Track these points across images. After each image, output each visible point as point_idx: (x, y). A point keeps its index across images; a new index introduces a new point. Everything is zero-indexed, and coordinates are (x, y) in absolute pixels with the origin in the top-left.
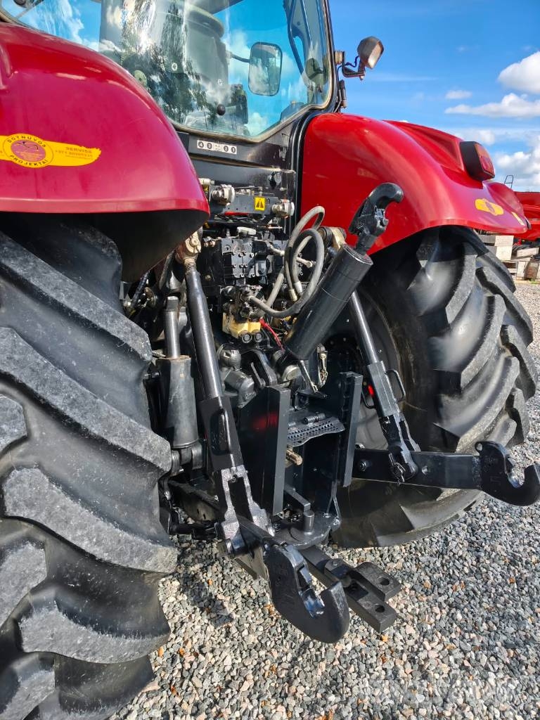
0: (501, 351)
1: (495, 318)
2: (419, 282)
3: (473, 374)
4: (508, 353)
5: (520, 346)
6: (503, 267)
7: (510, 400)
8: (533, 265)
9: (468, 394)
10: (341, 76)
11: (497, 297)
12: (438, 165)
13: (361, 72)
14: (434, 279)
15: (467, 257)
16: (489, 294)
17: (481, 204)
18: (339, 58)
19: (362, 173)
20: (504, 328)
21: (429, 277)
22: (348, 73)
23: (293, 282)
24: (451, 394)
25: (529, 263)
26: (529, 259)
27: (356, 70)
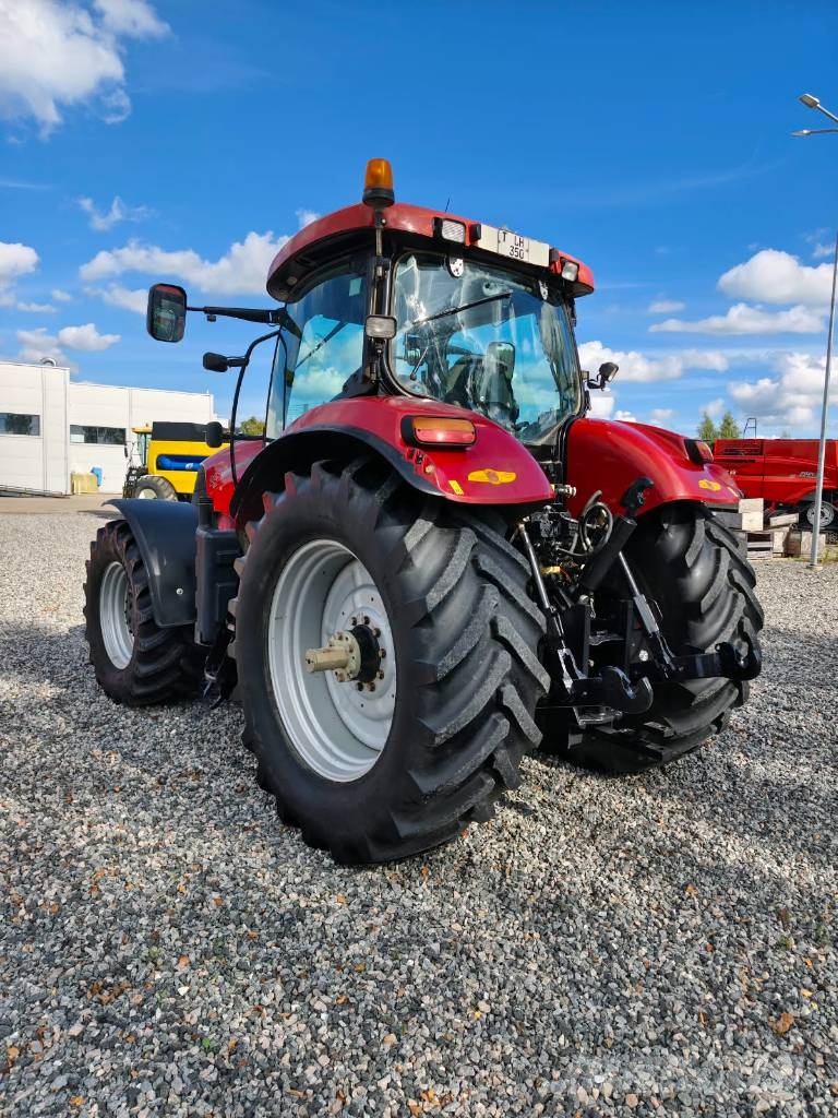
0: (730, 589)
1: (722, 563)
2: (663, 539)
3: (710, 603)
4: (735, 591)
5: (744, 585)
6: (730, 531)
7: (741, 625)
8: (794, 536)
9: (708, 619)
10: (587, 388)
11: (723, 549)
12: (669, 457)
13: (602, 386)
14: (674, 537)
15: (697, 521)
16: (717, 547)
17: (703, 484)
18: (585, 375)
19: (607, 459)
20: (729, 572)
21: (671, 536)
22: (591, 386)
23: (584, 538)
24: (695, 620)
25: (789, 534)
26: (787, 529)
27: (598, 384)
